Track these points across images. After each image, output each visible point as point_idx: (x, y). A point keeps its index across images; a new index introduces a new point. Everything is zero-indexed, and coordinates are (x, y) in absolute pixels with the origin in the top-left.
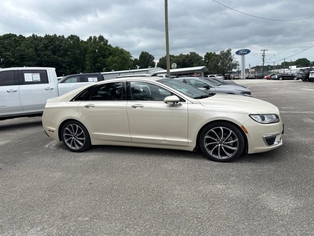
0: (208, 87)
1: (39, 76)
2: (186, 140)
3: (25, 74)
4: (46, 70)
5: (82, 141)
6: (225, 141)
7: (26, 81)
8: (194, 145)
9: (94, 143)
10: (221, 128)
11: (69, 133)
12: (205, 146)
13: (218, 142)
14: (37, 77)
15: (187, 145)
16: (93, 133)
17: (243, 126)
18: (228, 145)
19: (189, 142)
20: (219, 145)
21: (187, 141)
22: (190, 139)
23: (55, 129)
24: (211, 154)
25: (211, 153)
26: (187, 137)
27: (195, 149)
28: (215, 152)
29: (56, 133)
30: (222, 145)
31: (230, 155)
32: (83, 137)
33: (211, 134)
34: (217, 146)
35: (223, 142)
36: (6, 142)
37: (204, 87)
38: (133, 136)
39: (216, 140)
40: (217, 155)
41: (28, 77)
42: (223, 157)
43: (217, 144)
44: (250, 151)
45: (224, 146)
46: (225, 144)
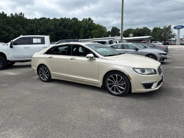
0: (137, 49)
1: (40, 40)
2: (97, 81)
3: (34, 39)
4: (44, 37)
5: (47, 76)
7: (34, 42)
10: (116, 75)
11: (42, 71)
12: (108, 85)
13: (114, 83)
14: (39, 41)
15: (97, 83)
16: (52, 73)
17: (128, 75)
18: (120, 86)
19: (99, 82)
20: (115, 85)
23: (36, 68)
25: (110, 89)
26: (98, 79)
27: (102, 86)
28: (113, 89)
29: (36, 71)
30: (117, 85)
31: (121, 92)
32: (48, 74)
33: (111, 78)
34: (114, 86)
35: (117, 84)
36: (18, 74)
37: (134, 49)
38: (70, 76)
39: (113, 82)
40: (114, 91)
41: (35, 41)
42: (117, 93)
43: (114, 85)
44: (133, 91)
45: (118, 86)
46: (119, 85)
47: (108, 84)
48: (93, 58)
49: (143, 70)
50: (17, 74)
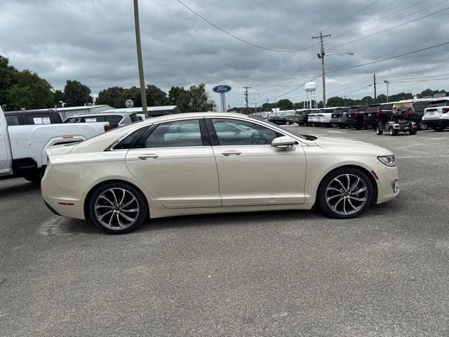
2: (302, 196)
5: (133, 215)
6: (352, 192)
8: (313, 201)
9: (154, 214)
10: (347, 175)
11: (106, 203)
12: (327, 201)
15: (303, 201)
17: (373, 172)
19: (306, 197)
20: (345, 197)
21: (304, 196)
22: (308, 193)
23: (77, 199)
24: (334, 210)
26: (304, 192)
27: (314, 206)
29: (80, 207)
31: (357, 209)
33: (336, 184)
34: (342, 199)
35: (349, 193)
38: (224, 198)
39: (341, 192)
40: (343, 211)
42: (349, 213)
43: (342, 196)
44: (379, 201)
45: (351, 197)
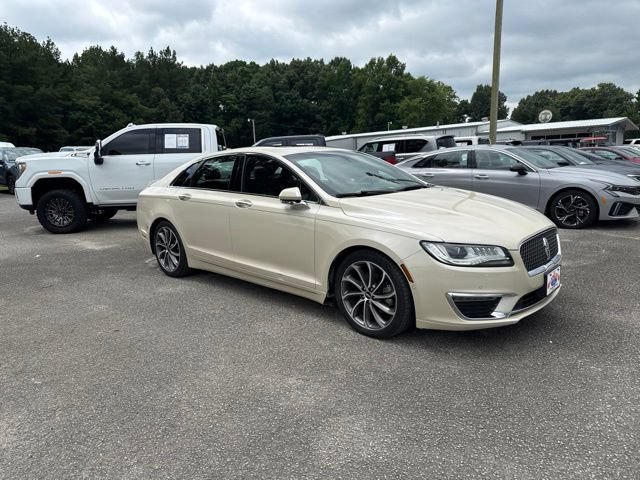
0: (522, 171)
1: (187, 139)
2: (311, 280)
3: (166, 136)
4: (200, 130)
5: (177, 258)
6: (376, 293)
7: (166, 147)
8: (324, 292)
11: (162, 242)
12: (343, 298)
13: (363, 293)
14: (184, 141)
15: (313, 290)
16: (189, 247)
17: (403, 265)
18: (383, 301)
19: (316, 283)
20: (366, 299)
22: (319, 279)
24: (351, 315)
25: (350, 311)
26: (314, 274)
27: (327, 300)
28: (359, 313)
29: (148, 241)
30: (371, 300)
31: (383, 324)
32: (177, 252)
33: (354, 274)
34: (361, 300)
35: (372, 294)
39: (360, 288)
40: (362, 319)
41: (170, 141)
42: (370, 327)
43: (362, 297)
44: (421, 323)
45: (374, 302)
46: (376, 300)
47: (345, 295)
48: (298, 201)
49: (458, 251)
50: (106, 247)
